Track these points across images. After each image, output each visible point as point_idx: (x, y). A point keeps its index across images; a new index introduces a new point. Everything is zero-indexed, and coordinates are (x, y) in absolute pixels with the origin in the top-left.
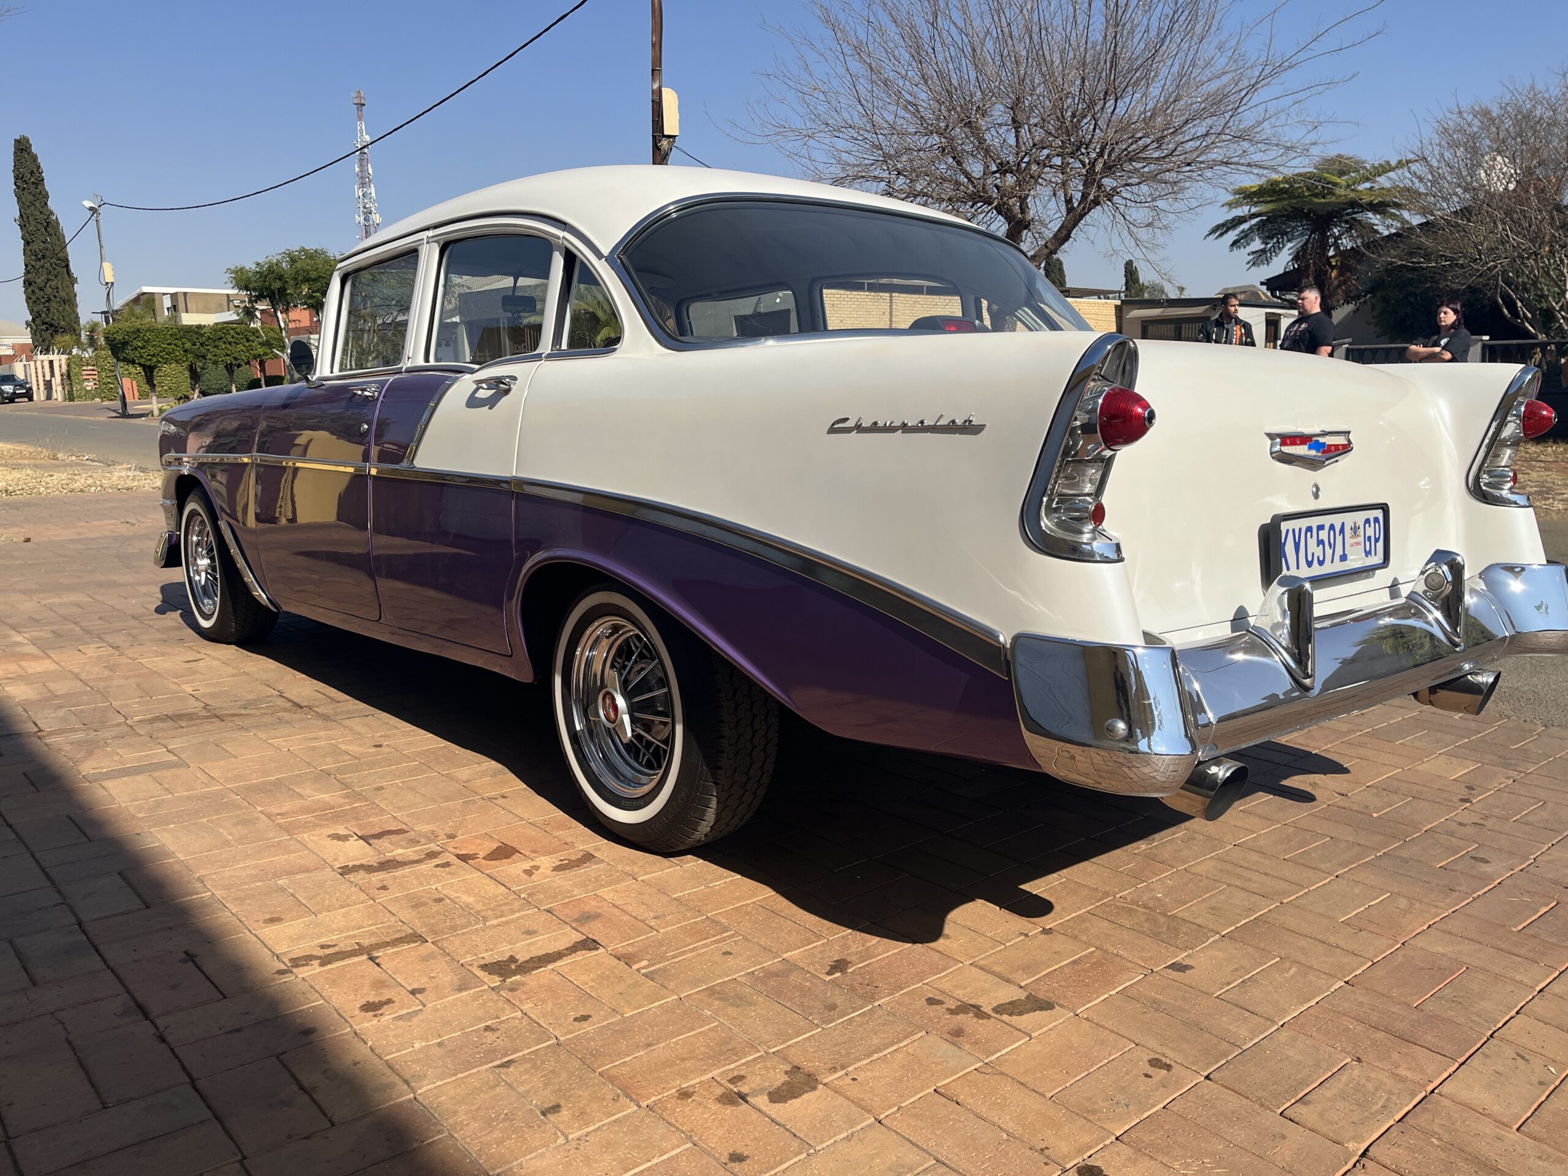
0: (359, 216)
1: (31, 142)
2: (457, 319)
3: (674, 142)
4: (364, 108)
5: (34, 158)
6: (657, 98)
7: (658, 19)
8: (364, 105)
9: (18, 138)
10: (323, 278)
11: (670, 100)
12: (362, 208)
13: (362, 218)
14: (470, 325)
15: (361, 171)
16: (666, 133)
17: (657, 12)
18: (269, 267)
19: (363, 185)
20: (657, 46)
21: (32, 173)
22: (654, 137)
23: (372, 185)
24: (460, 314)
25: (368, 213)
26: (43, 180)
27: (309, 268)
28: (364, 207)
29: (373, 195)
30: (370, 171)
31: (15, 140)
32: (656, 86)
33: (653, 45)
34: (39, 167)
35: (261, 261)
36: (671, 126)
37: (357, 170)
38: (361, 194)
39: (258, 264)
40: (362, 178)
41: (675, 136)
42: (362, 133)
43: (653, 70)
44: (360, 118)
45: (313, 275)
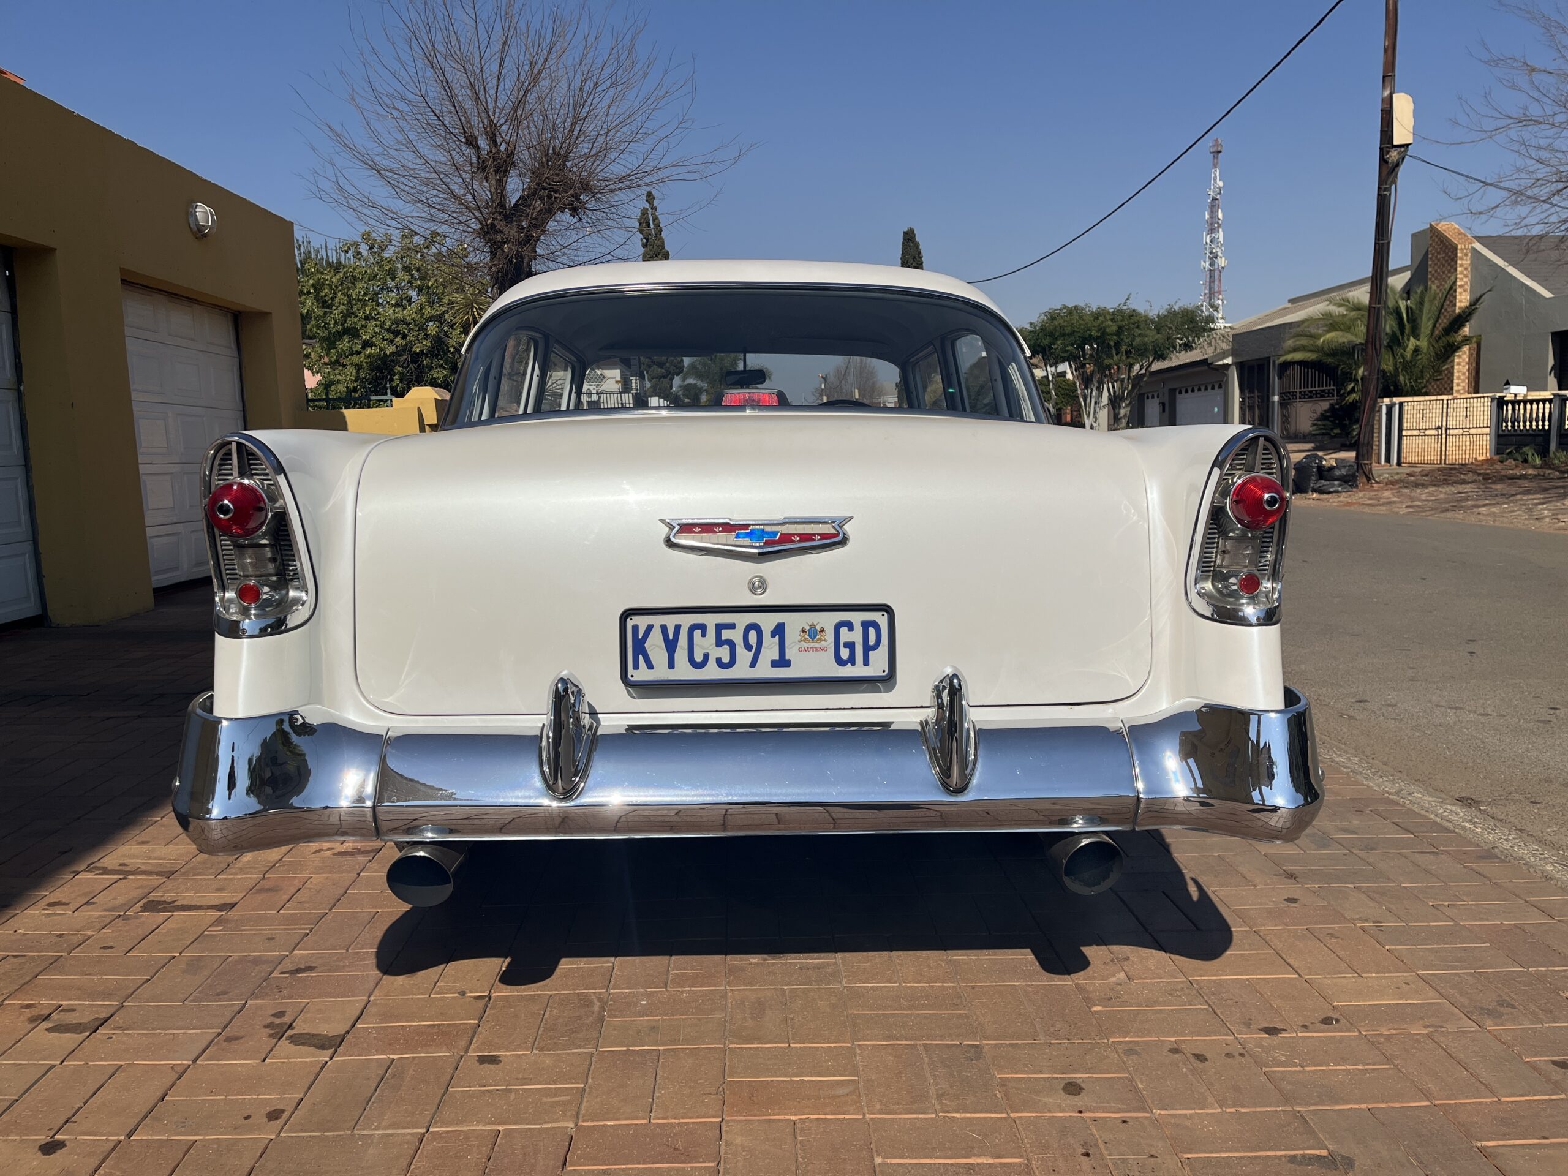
0: (1205, 262)
1: (915, 232)
2: (1228, 361)
3: (1406, 151)
4: (1220, 155)
5: (917, 246)
6: (1387, 106)
7: (1391, 22)
8: (1220, 152)
9: (906, 230)
10: (1077, 332)
11: (1403, 106)
12: (1208, 254)
13: (1207, 264)
14: (1241, 366)
15: (1211, 217)
16: (1395, 143)
17: (1391, 15)
18: (1042, 325)
19: (1212, 230)
20: (1391, 51)
21: (914, 258)
22: (1381, 149)
23: (1221, 230)
24: (1232, 355)
25: (1214, 257)
26: (922, 263)
27: (1065, 324)
28: (1211, 253)
29: (1221, 239)
30: (1220, 216)
31: (904, 232)
32: (1386, 93)
33: (1386, 50)
34: (920, 253)
35: (1034, 320)
36: (1402, 134)
37: (1207, 216)
38: (1208, 241)
39: (1031, 324)
40: (1211, 224)
41: (1408, 145)
42: (1215, 180)
43: (1384, 77)
44: (1215, 166)
45: (1068, 330)
